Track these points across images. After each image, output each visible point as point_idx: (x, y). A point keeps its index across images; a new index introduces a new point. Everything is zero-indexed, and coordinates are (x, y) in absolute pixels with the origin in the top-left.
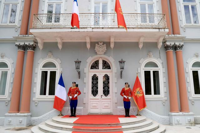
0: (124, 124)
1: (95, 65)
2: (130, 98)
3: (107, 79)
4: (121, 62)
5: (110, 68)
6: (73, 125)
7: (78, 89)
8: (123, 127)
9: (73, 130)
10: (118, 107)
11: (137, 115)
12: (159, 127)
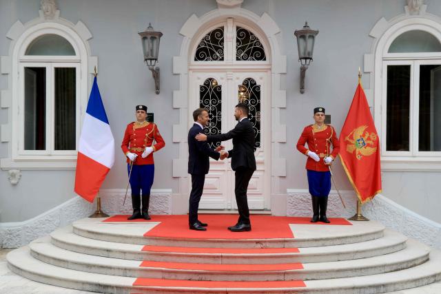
0: (306, 244)
1: (209, 46)
2: (329, 159)
3: (252, 97)
4: (304, 35)
5: (262, 57)
6: (142, 241)
7: (157, 131)
8: (302, 251)
9: (144, 257)
10: (289, 190)
11: (355, 218)
12: (428, 260)
